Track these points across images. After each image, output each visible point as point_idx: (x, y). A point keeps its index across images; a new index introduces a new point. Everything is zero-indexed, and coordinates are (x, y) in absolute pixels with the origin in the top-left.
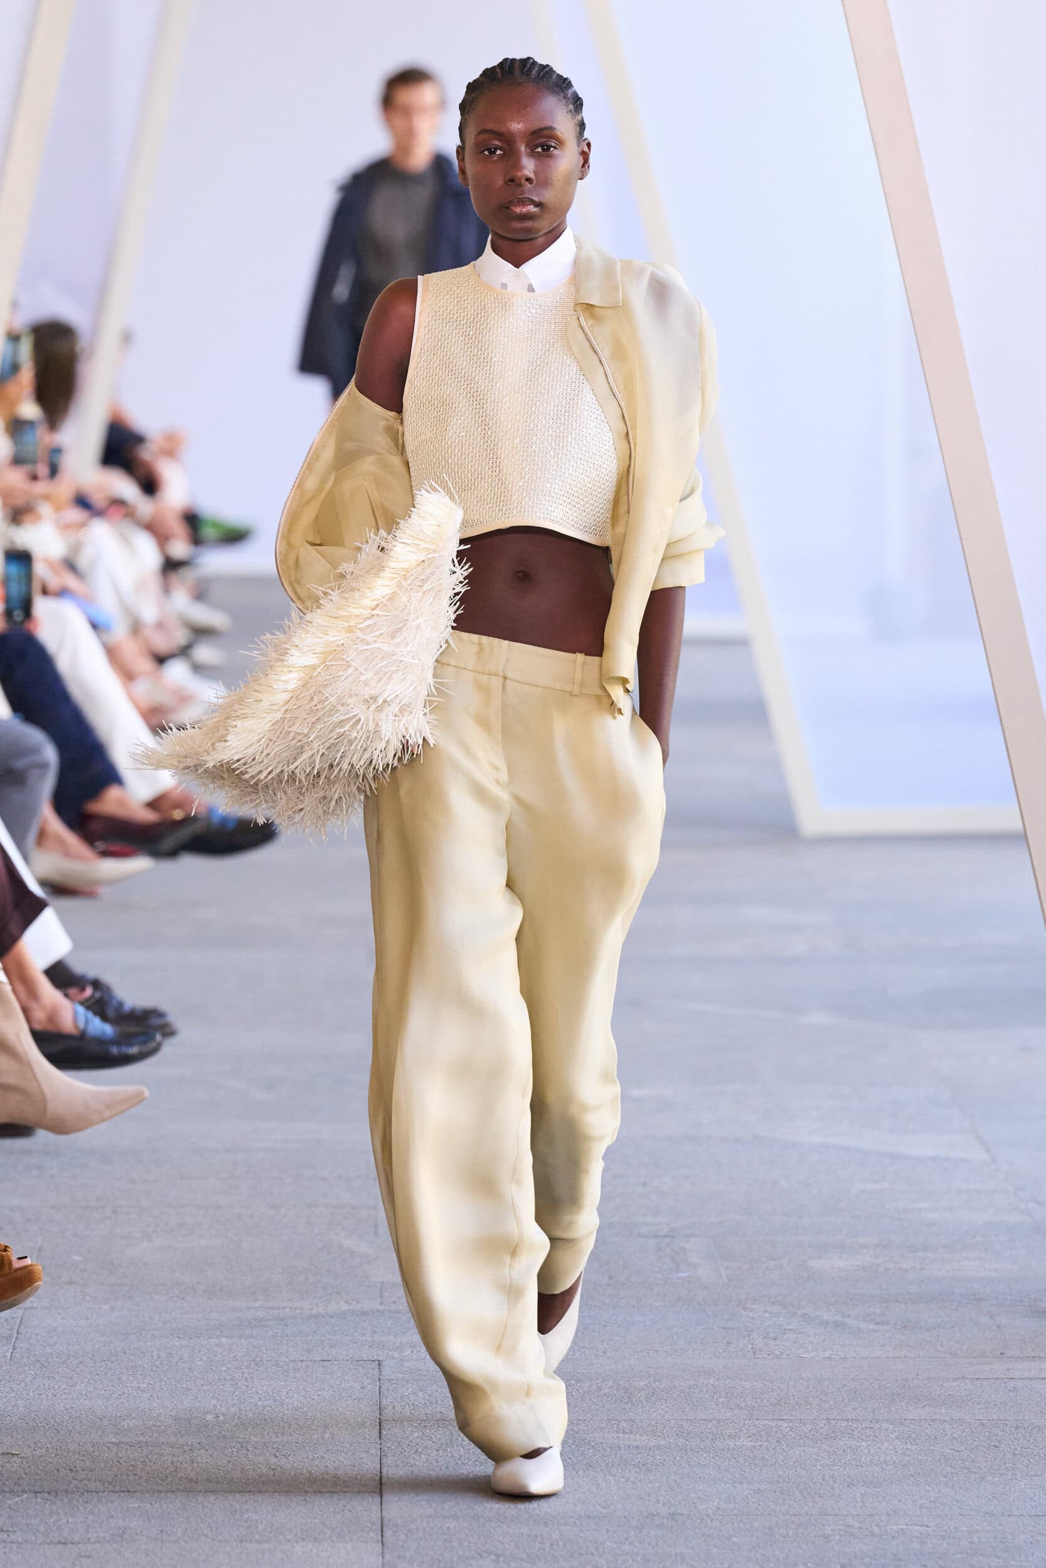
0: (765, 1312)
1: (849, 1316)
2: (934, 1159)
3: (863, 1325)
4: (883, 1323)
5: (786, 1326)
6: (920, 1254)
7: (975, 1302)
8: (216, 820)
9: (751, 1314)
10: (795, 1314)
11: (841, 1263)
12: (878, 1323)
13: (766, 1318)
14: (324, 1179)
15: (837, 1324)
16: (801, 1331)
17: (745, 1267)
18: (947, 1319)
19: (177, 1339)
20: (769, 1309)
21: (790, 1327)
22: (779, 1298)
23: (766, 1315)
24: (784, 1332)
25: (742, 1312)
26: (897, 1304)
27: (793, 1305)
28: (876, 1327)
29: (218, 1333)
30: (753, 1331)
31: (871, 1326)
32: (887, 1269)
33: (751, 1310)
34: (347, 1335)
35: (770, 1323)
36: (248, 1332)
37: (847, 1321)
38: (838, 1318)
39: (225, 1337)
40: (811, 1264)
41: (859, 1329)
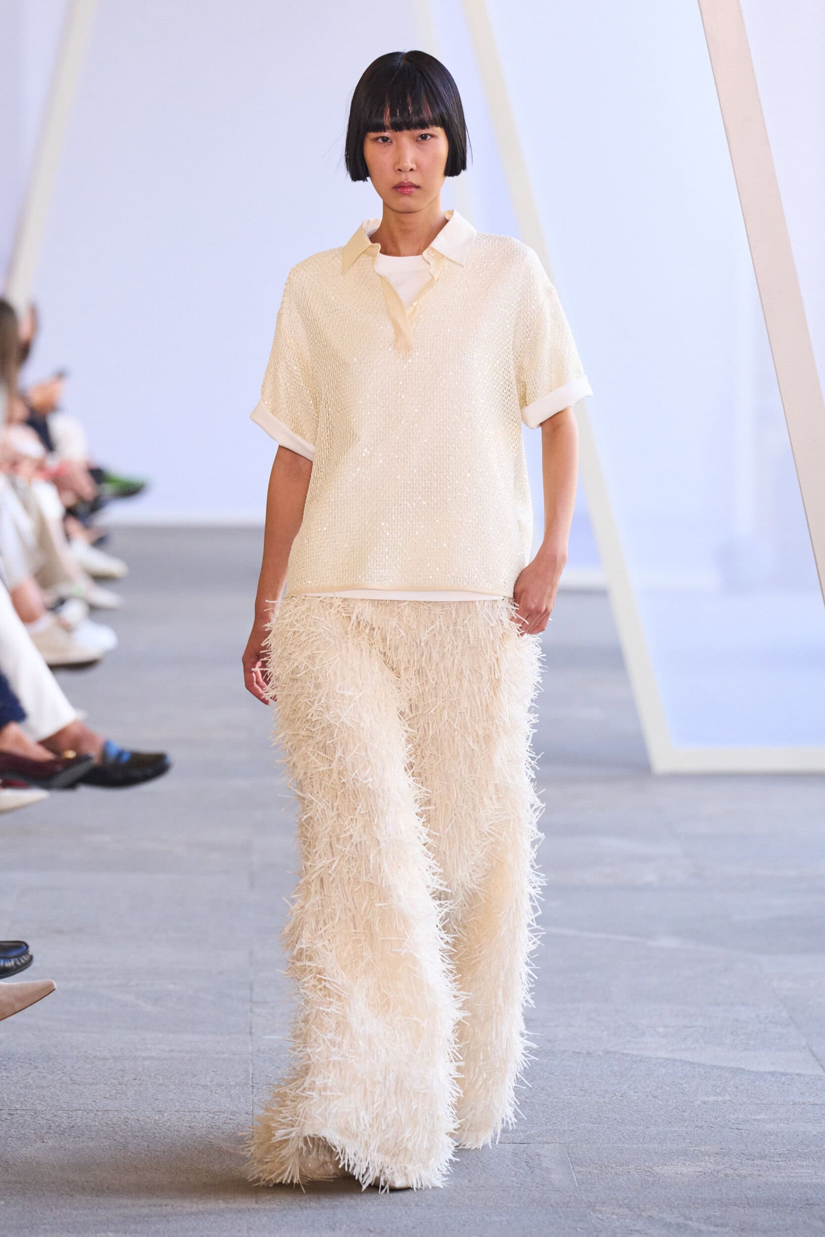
0: (613, 1213)
1: (691, 1219)
2: (772, 1074)
3: (704, 1227)
4: (723, 1225)
5: (632, 1228)
6: (758, 1162)
7: (808, 1206)
8: (113, 752)
9: (600, 1216)
10: (640, 1216)
11: (686, 1169)
12: (718, 1226)
13: (614, 1219)
14: (205, 1087)
15: (678, 1224)
16: (646, 1232)
17: (595, 1171)
18: (781, 1222)
19: (66, 1233)
20: (617, 1211)
21: (637, 1228)
22: (626, 1201)
23: (615, 1217)
24: (630, 1232)
25: (592, 1213)
26: (736, 1208)
27: (639, 1208)
28: (716, 1229)
29: (105, 1227)
30: (601, 1231)
31: (711, 1228)
32: (726, 1175)
33: (600, 1212)
34: (225, 1231)
35: (617, 1224)
36: (133, 1227)
37: (690, 1223)
38: (681, 1220)
39: (110, 1231)
40: (657, 1169)
41: (700, 1231)
